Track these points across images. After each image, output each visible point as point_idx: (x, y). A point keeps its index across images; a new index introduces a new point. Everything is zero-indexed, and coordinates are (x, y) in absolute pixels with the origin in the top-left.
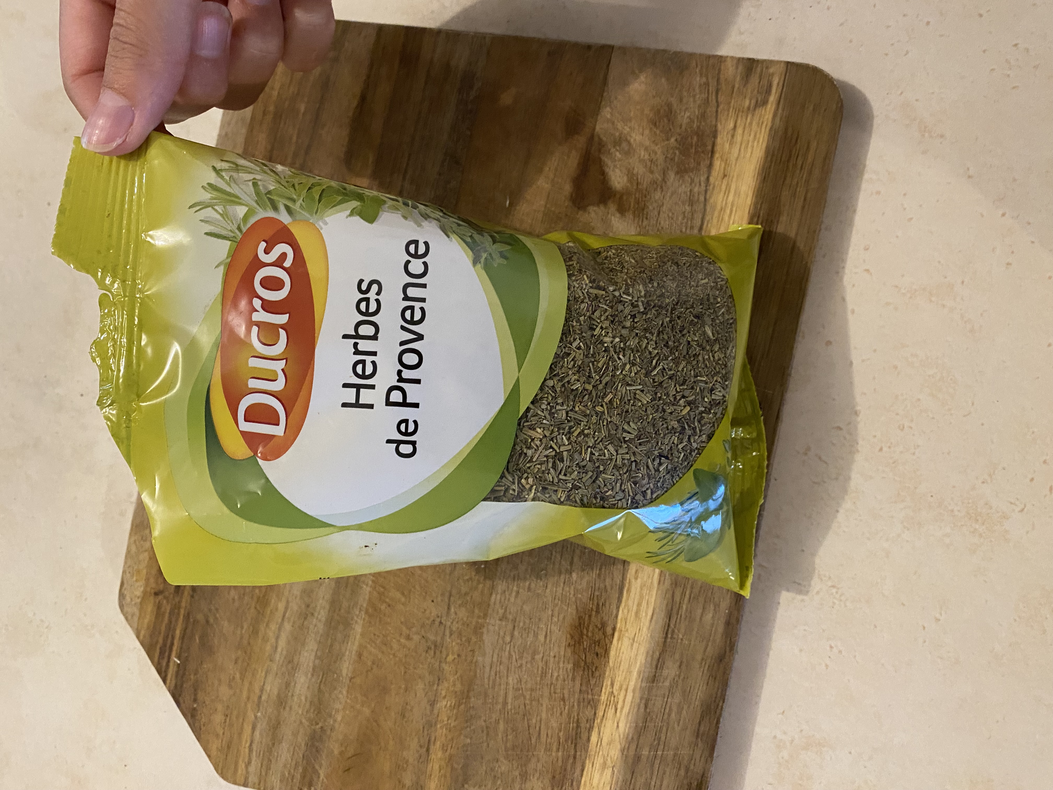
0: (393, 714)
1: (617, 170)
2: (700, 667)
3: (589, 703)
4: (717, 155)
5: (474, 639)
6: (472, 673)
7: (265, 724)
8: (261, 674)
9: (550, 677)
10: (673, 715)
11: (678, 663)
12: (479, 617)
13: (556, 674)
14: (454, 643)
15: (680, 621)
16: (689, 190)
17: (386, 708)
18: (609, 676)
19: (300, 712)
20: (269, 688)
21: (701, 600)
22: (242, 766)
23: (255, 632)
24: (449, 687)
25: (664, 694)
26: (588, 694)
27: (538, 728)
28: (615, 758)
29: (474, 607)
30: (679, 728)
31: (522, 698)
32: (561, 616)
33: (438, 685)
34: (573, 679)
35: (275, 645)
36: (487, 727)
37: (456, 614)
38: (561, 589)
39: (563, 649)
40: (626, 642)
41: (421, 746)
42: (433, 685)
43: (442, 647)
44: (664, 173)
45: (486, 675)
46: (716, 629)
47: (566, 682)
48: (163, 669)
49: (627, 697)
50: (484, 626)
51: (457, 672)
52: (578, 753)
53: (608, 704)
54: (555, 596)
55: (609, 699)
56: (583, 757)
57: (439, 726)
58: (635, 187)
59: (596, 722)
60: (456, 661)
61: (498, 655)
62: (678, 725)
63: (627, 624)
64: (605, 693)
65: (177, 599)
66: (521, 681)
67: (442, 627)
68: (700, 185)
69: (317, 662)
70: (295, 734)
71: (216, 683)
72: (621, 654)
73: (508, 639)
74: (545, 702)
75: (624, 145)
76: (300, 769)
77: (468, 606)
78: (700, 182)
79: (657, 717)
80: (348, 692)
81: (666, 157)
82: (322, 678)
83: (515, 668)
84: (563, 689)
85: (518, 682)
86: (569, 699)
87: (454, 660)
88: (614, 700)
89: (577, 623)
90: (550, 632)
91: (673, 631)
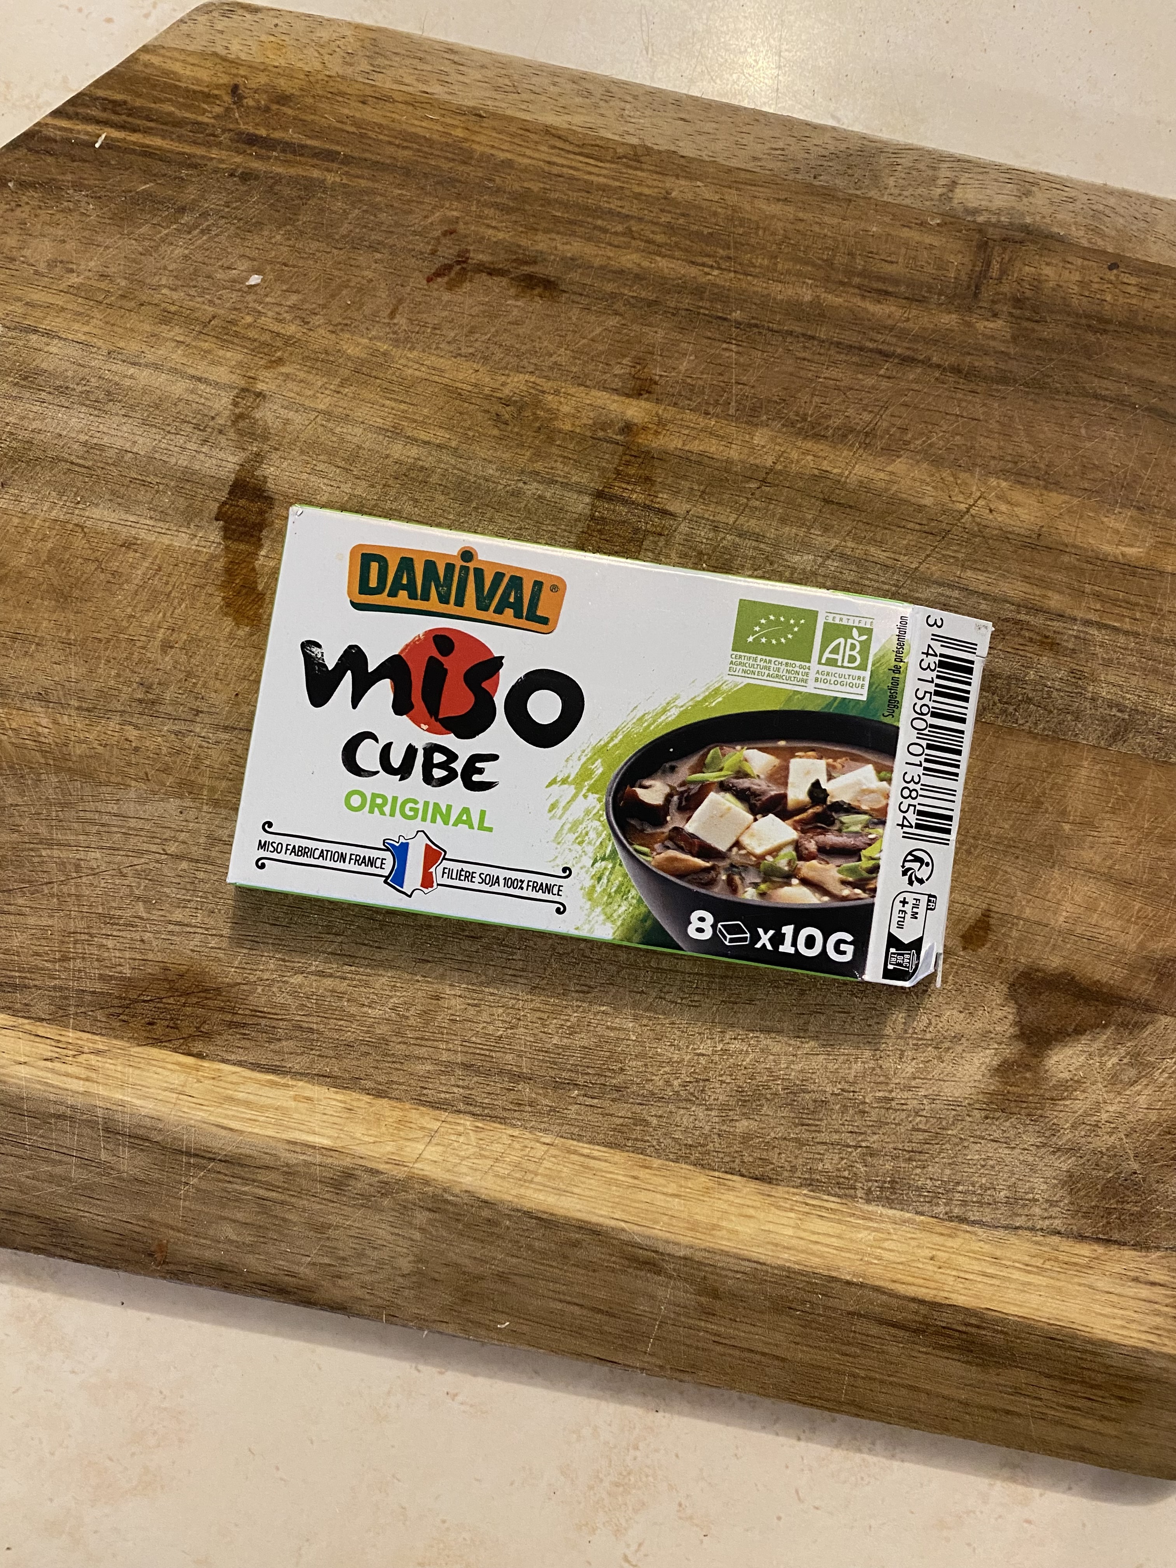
0: (20, 616)
1: (1082, 1058)
2: (139, 1218)
3: (60, 1007)
4: (1100, 1249)
5: (169, 781)
6: (103, 777)
8: (79, 330)
9: (104, 932)
10: (46, 1167)
11: (141, 1177)
12: (212, 789)
13: (110, 943)
14: (159, 740)
15: (220, 1181)
16: (1037, 1196)
17: (28, 602)
18: (113, 1045)
19: (10, 419)
20: (54, 350)
21: (261, 1220)
23: (166, 318)
24: (75, 730)
25: (84, 1151)
26: (79, 1006)
27: (6, 908)
30: (22, 1179)
31: (63, 878)
32: (221, 956)
33: (78, 708)
35: (141, 361)
37: (217, 743)
39: (159, 957)
40: (177, 1079)
42: (79, 699)
43: (152, 716)
44: (1072, 1150)
45: (101, 806)
46: (210, 1247)
47: (96, 964)
48: (81, 110)
49: (76, 1081)
50: (194, 800)
51: (105, 746)
53: (60, 1045)
55: (70, 1047)
58: (1047, 1095)
59: (26, 1021)
60: (126, 745)
61: (142, 829)
62: (28, 1177)
63: (211, 1082)
65: (224, 138)
66: (95, 874)
67: (190, 716)
68: (1046, 1218)
69: (111, 453)
71: (59, 232)
72: (156, 1069)
73: (172, 848)
74: (57, 923)
75: (1132, 1073)
77: (232, 767)
78: (1051, 1217)
79: (40, 1136)
80: (56, 520)
81: (1101, 1152)
82: (80, 466)
83: (119, 864)
84: (83, 958)
85: (93, 869)
86: (66, 969)
87: (127, 740)
88: (68, 1056)
89: (208, 985)
90: (189, 933)
91: (201, 1168)
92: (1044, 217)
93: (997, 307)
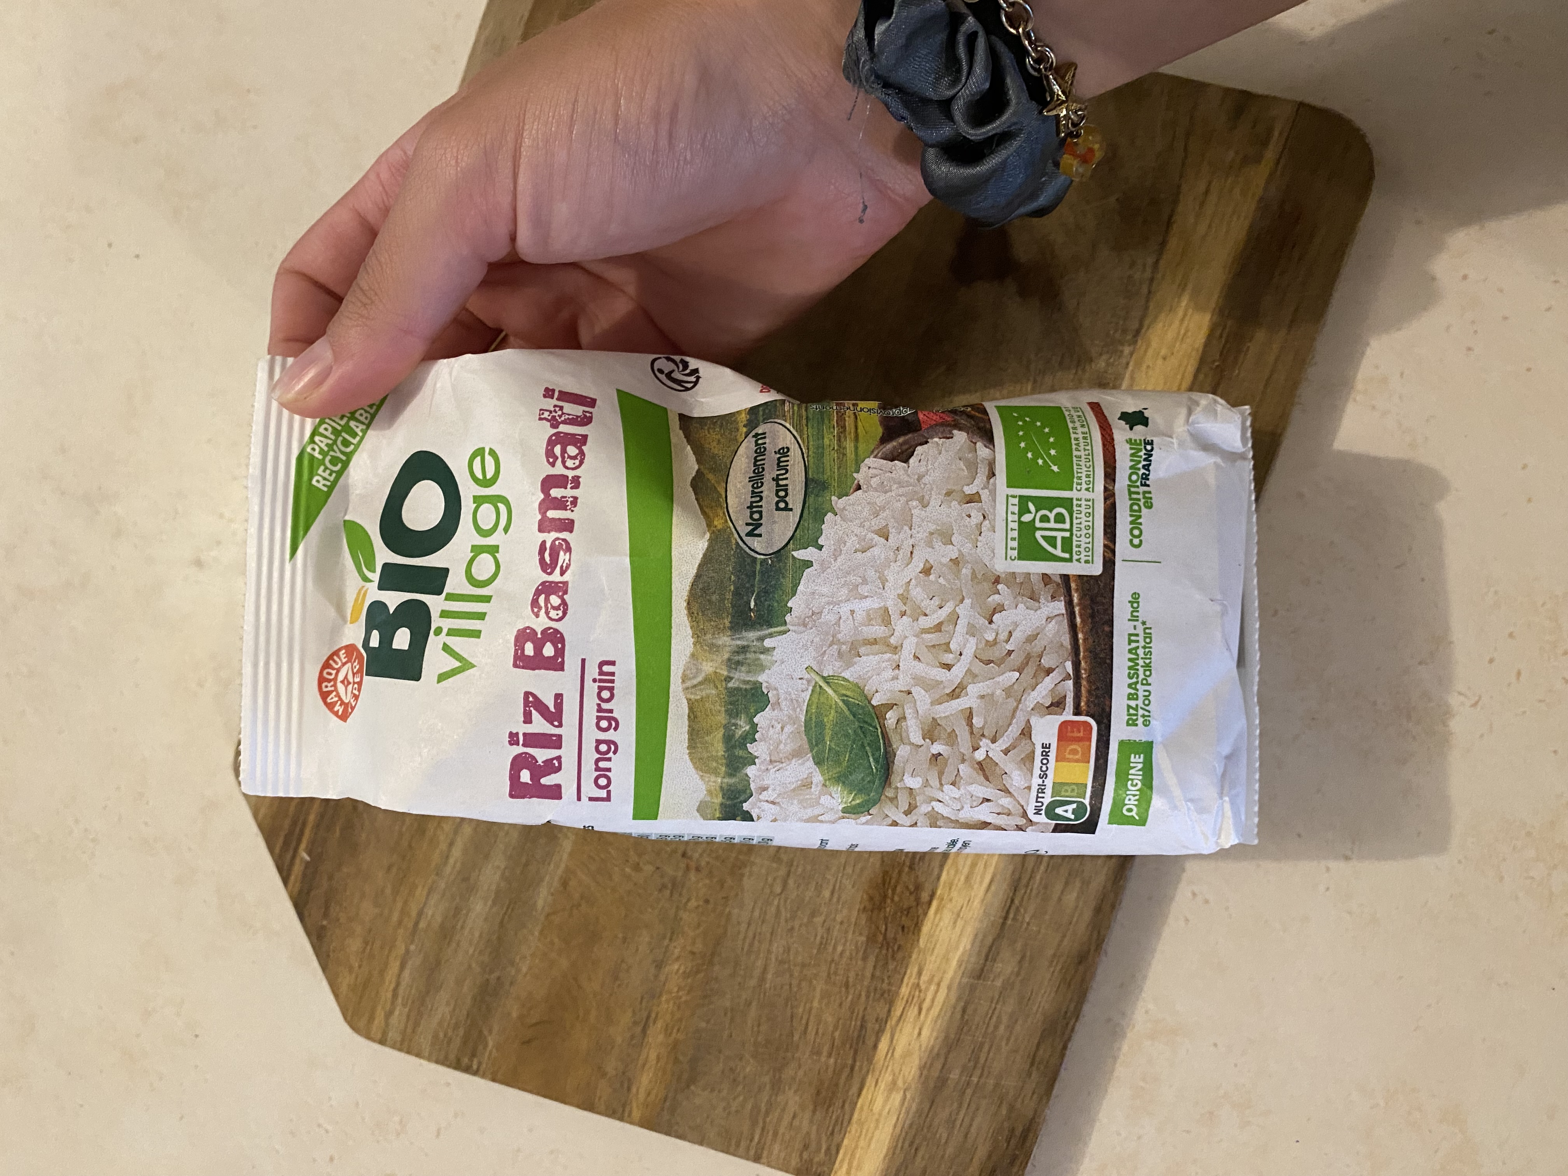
0: (601, 971)
2: (1050, 965)
3: (882, 995)
4: (1175, 228)
5: (729, 882)
6: (721, 931)
7: (418, 962)
8: (420, 893)
9: (831, 951)
10: (1001, 1029)
11: (1018, 957)
13: (840, 948)
14: (701, 884)
15: (1029, 897)
16: (1126, 275)
17: (593, 963)
18: (916, 960)
19: (471, 951)
20: (430, 913)
21: (1064, 872)
22: (380, 1015)
24: (685, 946)
25: (992, 998)
26: (883, 981)
27: (804, 1022)
28: (910, 1078)
30: (1008, 1048)
31: (788, 976)
32: (859, 866)
34: (865, 959)
35: (446, 854)
36: (732, 1010)
39: (855, 913)
40: (947, 916)
41: (635, 1023)
42: (664, 938)
43: (682, 887)
44: (1094, 246)
45: (741, 936)
46: (1080, 916)
47: (854, 962)
48: (285, 866)
49: (939, 994)
50: (745, 867)
51: (699, 925)
52: (858, 1064)
53: (910, 1000)
55: (912, 993)
56: (865, 1070)
57: (664, 999)
59: (889, 1023)
60: (700, 910)
61: (761, 909)
62: (1007, 1044)
63: (953, 890)
64: (907, 984)
66: (789, 950)
67: (687, 860)
68: (1144, 270)
69: (503, 884)
70: (459, 982)
71: (357, 895)
72: (937, 933)
73: (778, 890)
74: (820, 986)
76: (461, 1032)
78: (1144, 265)
79: (977, 1028)
80: (541, 932)
81: (1100, 223)
82: (508, 908)
83: (783, 930)
84: (848, 970)
85: (784, 951)
86: (854, 985)
87: (697, 907)
88: (919, 997)
89: (880, 881)
90: (840, 887)
91: (1018, 909)
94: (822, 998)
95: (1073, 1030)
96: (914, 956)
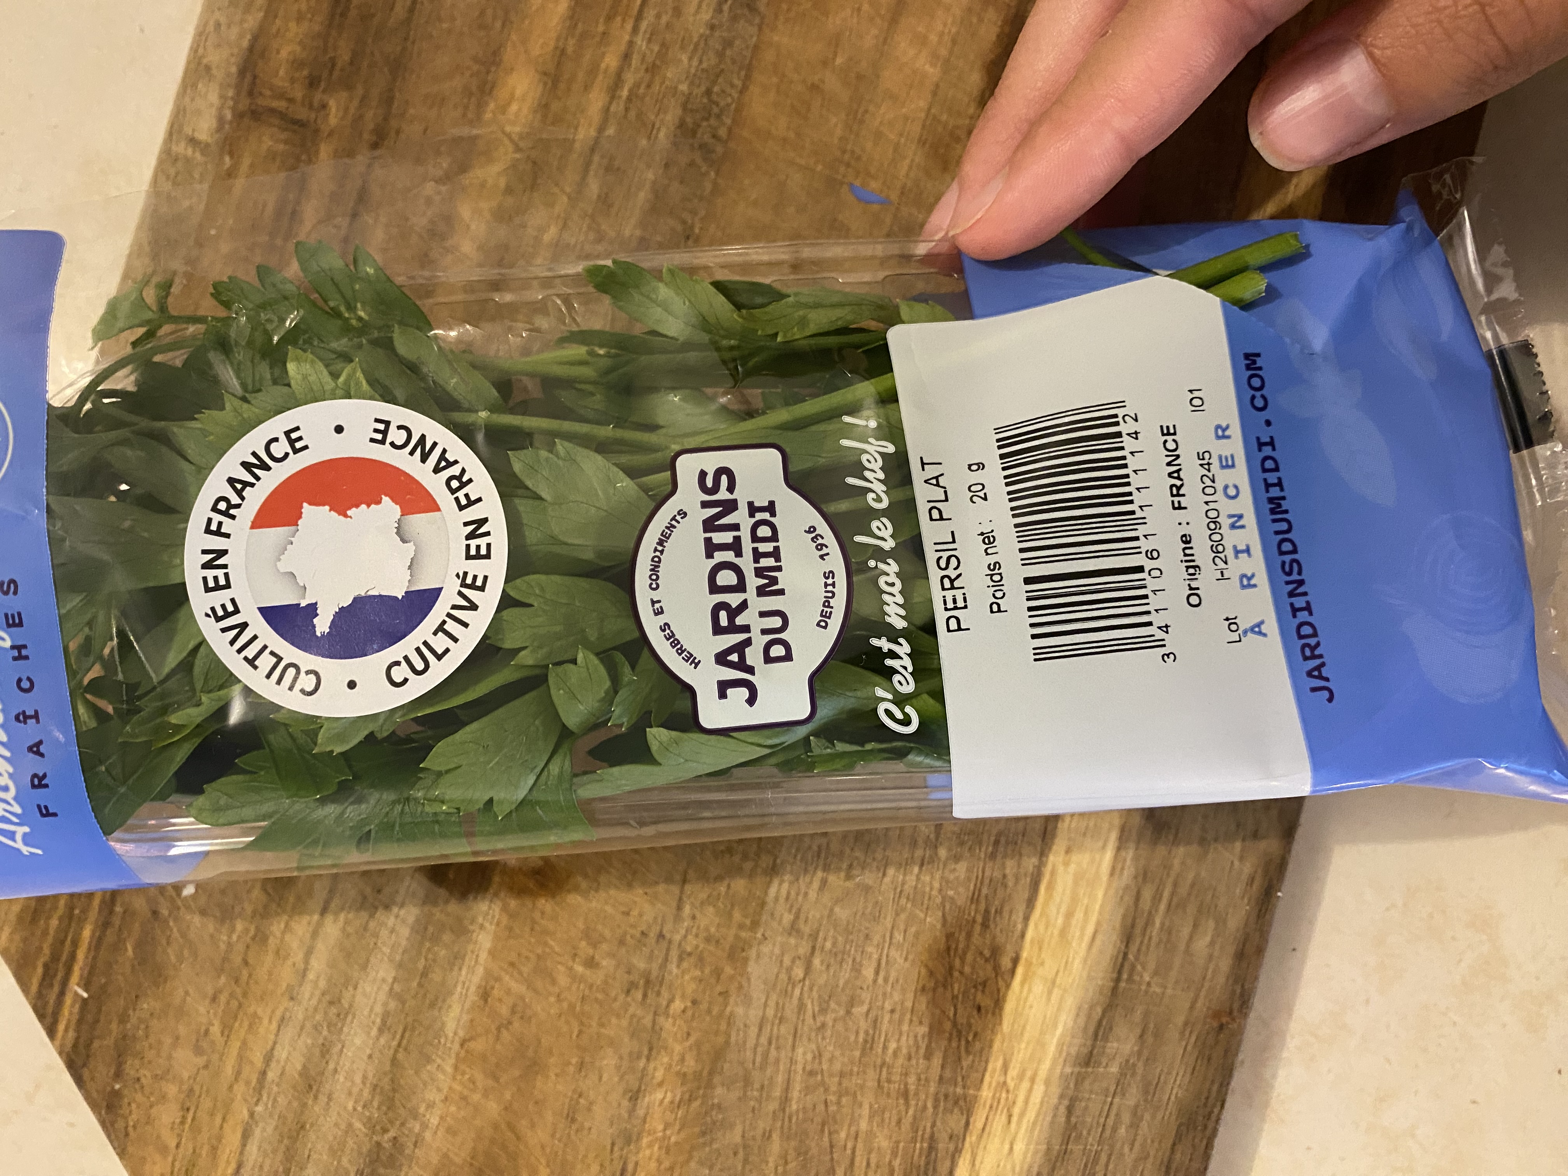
0: (550, 1112)
2: (1181, 1039)
3: (956, 1103)
5: (729, 970)
6: (721, 1040)
7: (270, 1129)
8: (267, 1028)
9: (880, 1051)
10: (1122, 1131)
11: (1138, 1031)
12: (741, 927)
13: (893, 1046)
14: (687, 977)
15: (1148, 948)
17: (536, 1103)
18: (998, 1051)
19: (350, 1106)
20: (284, 1055)
21: (1191, 909)
23: (261, 938)
24: (670, 1066)
25: (1107, 1090)
26: (956, 1085)
27: (849, 1152)
29: (733, 905)
30: (1133, 1156)
31: (822, 1089)
32: (913, 930)
33: (648, 1059)
34: (928, 1056)
35: (302, 966)
36: (745, 1147)
37: (694, 917)
38: (914, 878)
39: (910, 996)
40: (1038, 988)
42: (639, 1057)
43: (661, 985)
45: (751, 1043)
46: (1217, 966)
47: (914, 1062)
48: (50, 1009)
49: (1034, 1092)
50: (751, 946)
51: (689, 1034)
53: (995, 1105)
54: (901, 892)
55: (997, 1095)
57: (645, 1141)
59: (968, 1139)
60: (689, 1013)
61: (777, 1003)
62: (1131, 1149)
63: (1043, 951)
64: (990, 1083)
66: (820, 1055)
67: (664, 944)
69: (392, 1005)
70: (336, 1152)
71: (168, 1040)
72: (1026, 1009)
73: (799, 972)
74: (867, 1100)
77: (720, 904)
79: (1089, 1134)
80: (456, 1068)
82: (402, 1038)
83: (811, 1030)
84: (906, 1074)
85: (814, 1058)
86: (916, 1094)
87: (684, 1011)
88: (1007, 1099)
89: (942, 946)
90: (887, 962)
91: (1133, 968)
92: (232, 55)
93: (316, 104)
94: (871, 1118)
95: (1218, 1120)
96: (997, 1045)
